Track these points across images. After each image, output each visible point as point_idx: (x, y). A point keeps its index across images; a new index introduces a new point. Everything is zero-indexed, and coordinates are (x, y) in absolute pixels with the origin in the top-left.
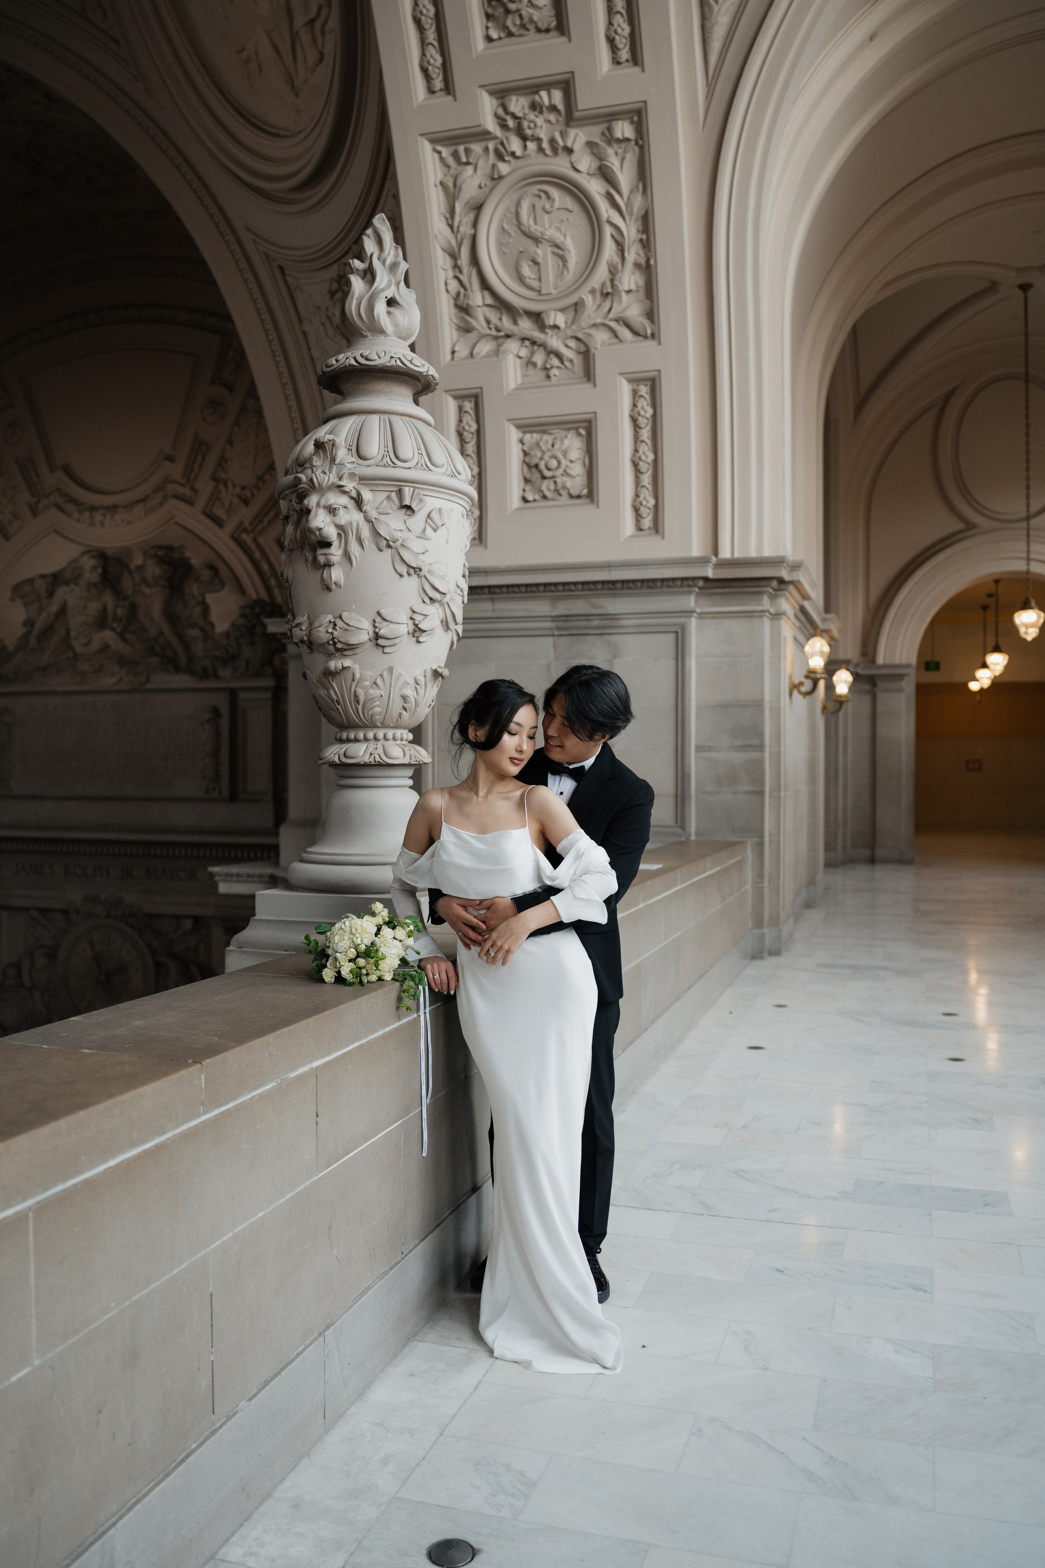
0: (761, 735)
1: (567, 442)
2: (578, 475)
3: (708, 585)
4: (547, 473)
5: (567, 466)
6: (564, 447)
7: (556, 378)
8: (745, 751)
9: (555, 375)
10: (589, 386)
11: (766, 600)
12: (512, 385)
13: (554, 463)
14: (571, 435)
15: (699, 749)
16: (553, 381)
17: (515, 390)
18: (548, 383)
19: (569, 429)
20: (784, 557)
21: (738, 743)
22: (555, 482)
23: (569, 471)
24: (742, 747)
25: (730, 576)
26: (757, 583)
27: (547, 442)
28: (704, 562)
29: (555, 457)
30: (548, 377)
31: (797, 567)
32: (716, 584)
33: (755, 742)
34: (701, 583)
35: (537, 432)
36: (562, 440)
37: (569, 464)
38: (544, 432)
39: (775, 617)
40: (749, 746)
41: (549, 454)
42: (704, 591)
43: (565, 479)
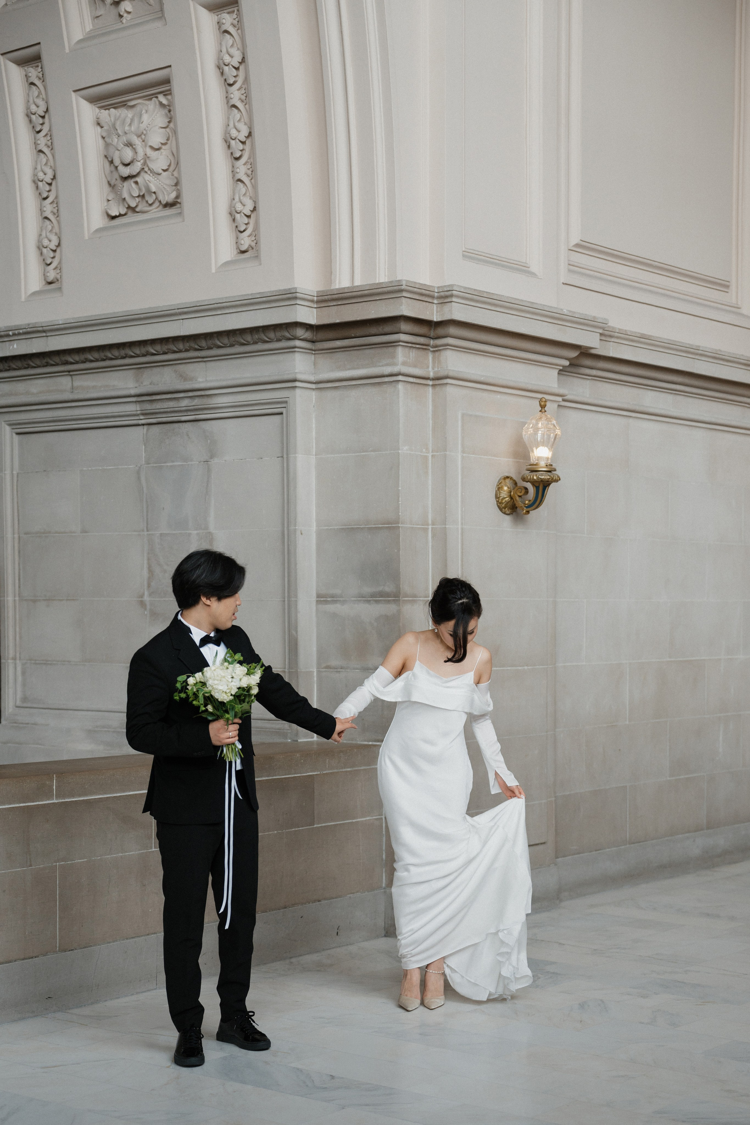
0: (395, 576)
1: (145, 117)
2: (164, 171)
3: (321, 335)
4: (125, 171)
5: (146, 157)
6: (143, 126)
7: (129, 17)
8: (377, 602)
9: (129, 13)
10: (159, 24)
11: (401, 354)
12: (78, 35)
13: (128, 155)
14: (152, 105)
15: (322, 599)
16: (124, 21)
17: (80, 41)
18: (119, 26)
19: (149, 97)
20: (399, 283)
21: (367, 590)
22: (136, 183)
23: (152, 165)
24: (373, 595)
25: (338, 321)
26: (380, 329)
27: (123, 122)
28: (289, 299)
29: (129, 144)
30: (121, 16)
31: (447, 297)
32: (331, 334)
33: (389, 588)
34: (300, 332)
35: (115, 106)
36: (141, 116)
37: (149, 152)
38: (124, 105)
39: (437, 382)
40: (382, 594)
41: (124, 139)
42: (320, 345)
43: (147, 177)
